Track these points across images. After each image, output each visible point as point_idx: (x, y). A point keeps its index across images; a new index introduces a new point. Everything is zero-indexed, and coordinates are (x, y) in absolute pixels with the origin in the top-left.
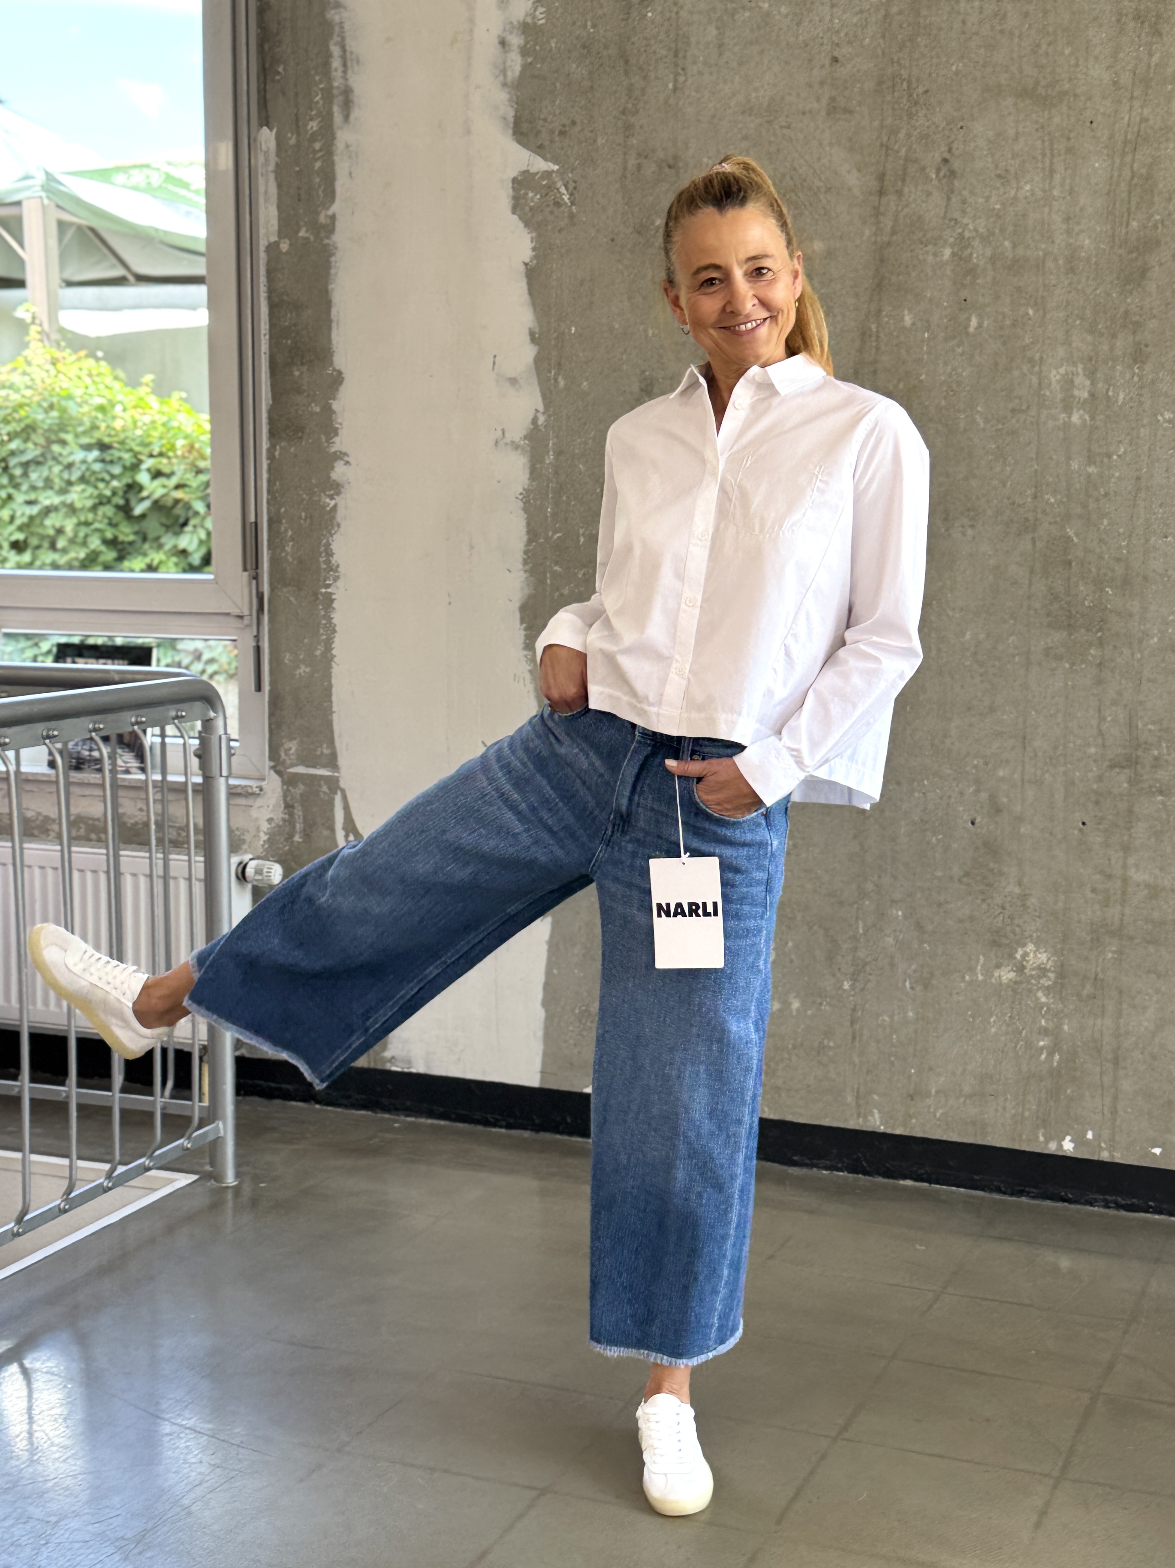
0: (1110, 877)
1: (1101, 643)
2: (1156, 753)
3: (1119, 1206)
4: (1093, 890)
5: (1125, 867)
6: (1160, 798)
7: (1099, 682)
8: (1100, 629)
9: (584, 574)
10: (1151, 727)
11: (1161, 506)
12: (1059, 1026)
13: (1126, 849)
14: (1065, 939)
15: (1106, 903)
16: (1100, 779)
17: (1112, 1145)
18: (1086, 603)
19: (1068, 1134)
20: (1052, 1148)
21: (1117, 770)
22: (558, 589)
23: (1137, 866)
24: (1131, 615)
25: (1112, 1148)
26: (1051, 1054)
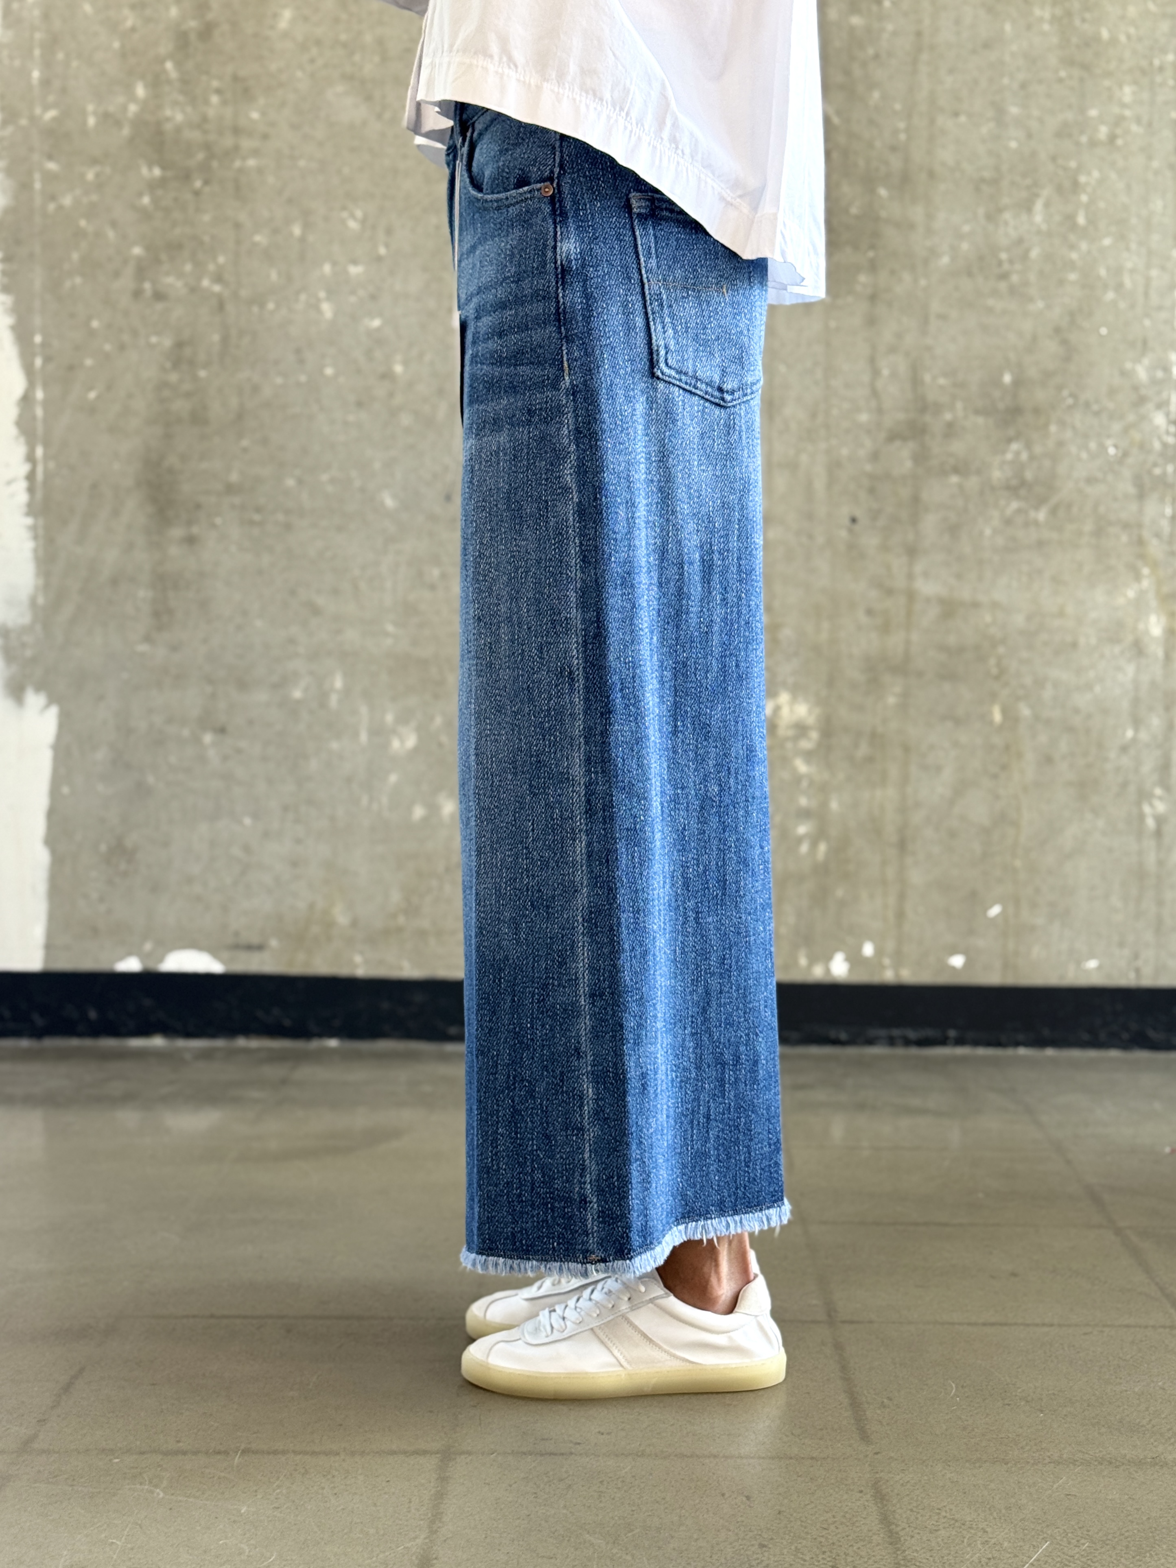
0: (890, 592)
1: (873, 267)
2: (948, 416)
3: (908, 1043)
4: (870, 612)
5: (910, 576)
6: (954, 479)
7: (871, 321)
8: (872, 247)
9: (97, 175)
10: (942, 381)
11: (951, 71)
12: (824, 804)
13: (912, 552)
14: (831, 682)
15: (885, 629)
16: (875, 456)
17: (898, 958)
18: (854, 210)
19: (836, 950)
20: (817, 974)
21: (898, 443)
22: (53, 198)
23: (926, 575)
24: (912, 226)
25: (897, 965)
26: (814, 844)
